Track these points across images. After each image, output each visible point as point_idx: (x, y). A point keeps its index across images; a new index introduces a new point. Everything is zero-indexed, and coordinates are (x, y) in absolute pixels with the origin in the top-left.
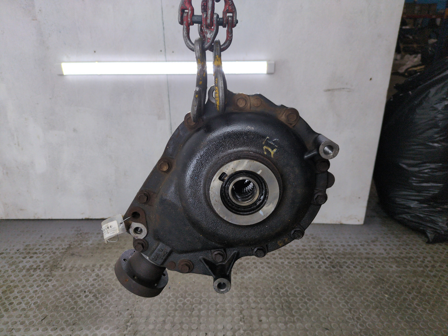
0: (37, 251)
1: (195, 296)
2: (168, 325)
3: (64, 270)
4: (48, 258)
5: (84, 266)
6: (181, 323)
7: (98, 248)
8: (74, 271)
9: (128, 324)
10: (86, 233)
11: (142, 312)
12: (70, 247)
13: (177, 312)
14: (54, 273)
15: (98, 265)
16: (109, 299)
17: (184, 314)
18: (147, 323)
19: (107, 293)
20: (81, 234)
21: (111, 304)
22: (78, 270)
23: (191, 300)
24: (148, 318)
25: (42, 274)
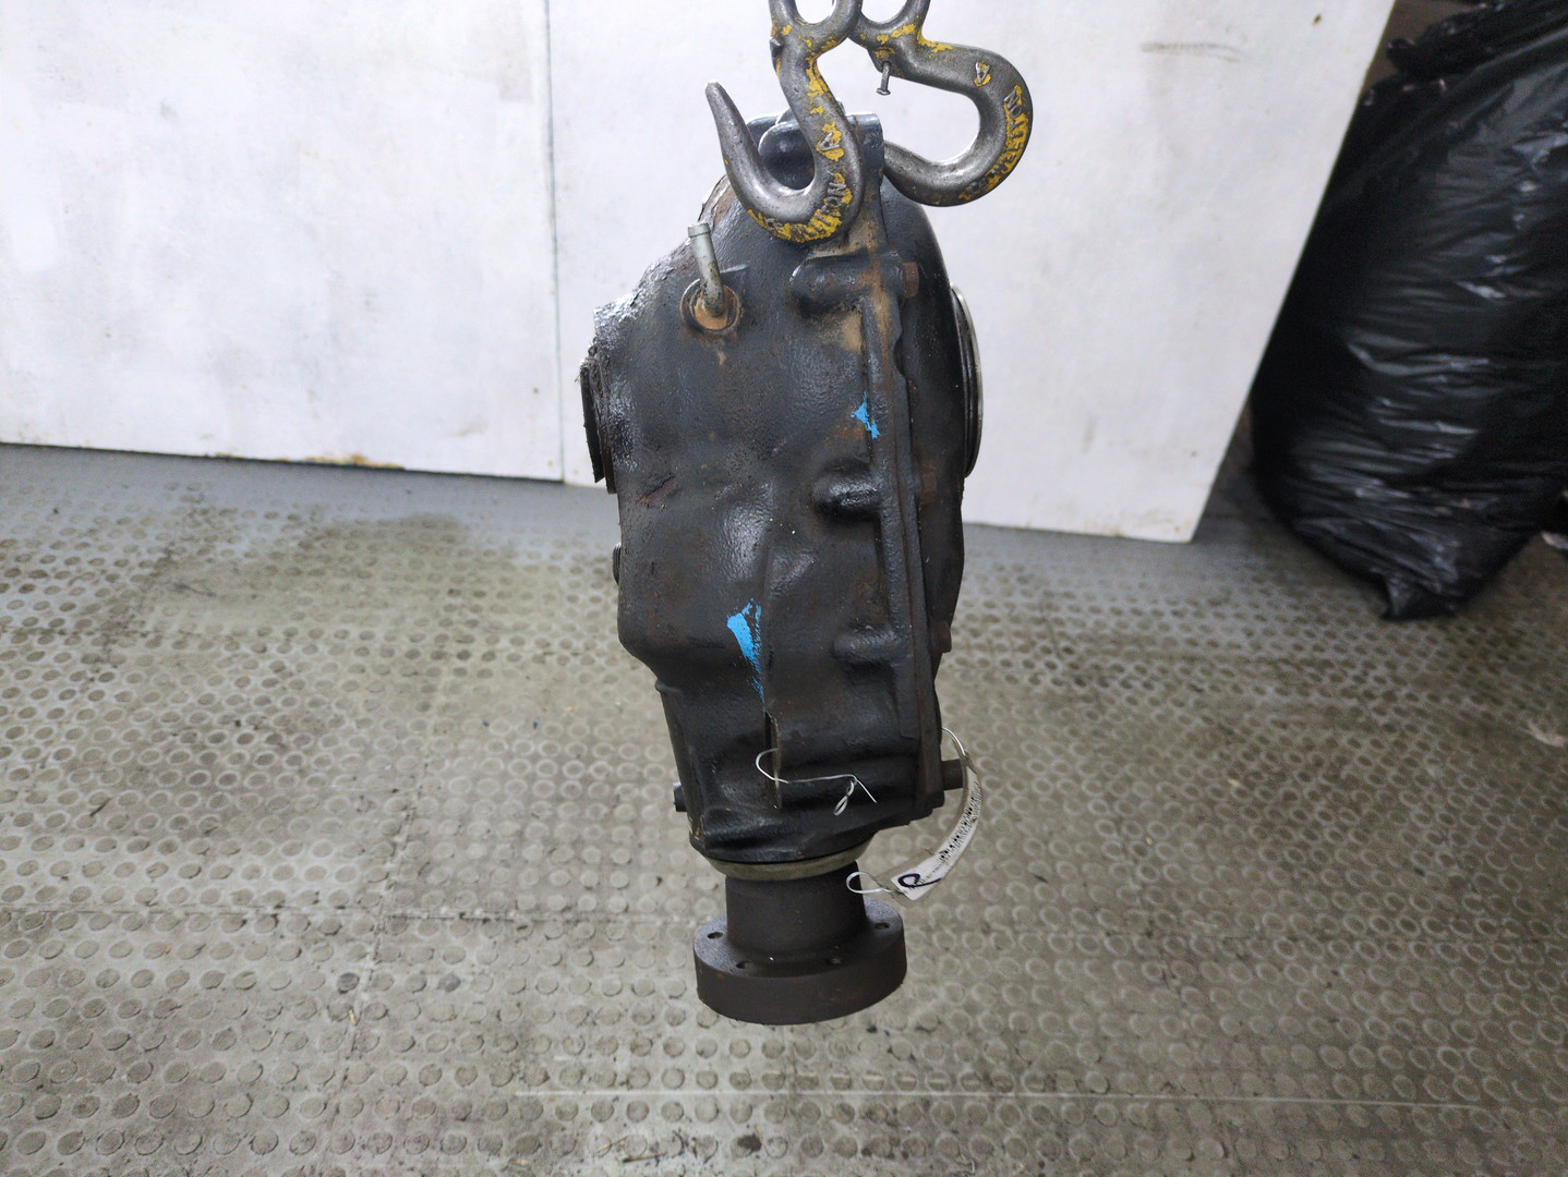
0: (47, 568)
1: (624, 757)
2: (534, 847)
3: (156, 643)
4: (89, 594)
5: (226, 631)
6: (577, 843)
7: (273, 570)
8: (192, 647)
9: (398, 839)
10: (224, 512)
11: (442, 801)
12: (167, 561)
13: (563, 806)
14: (116, 650)
15: (278, 632)
16: (324, 752)
17: (588, 813)
18: (461, 838)
19: (317, 732)
20: (205, 512)
21: (333, 772)
22: (206, 645)
23: (611, 769)
24: (464, 820)
25: (76, 654)
